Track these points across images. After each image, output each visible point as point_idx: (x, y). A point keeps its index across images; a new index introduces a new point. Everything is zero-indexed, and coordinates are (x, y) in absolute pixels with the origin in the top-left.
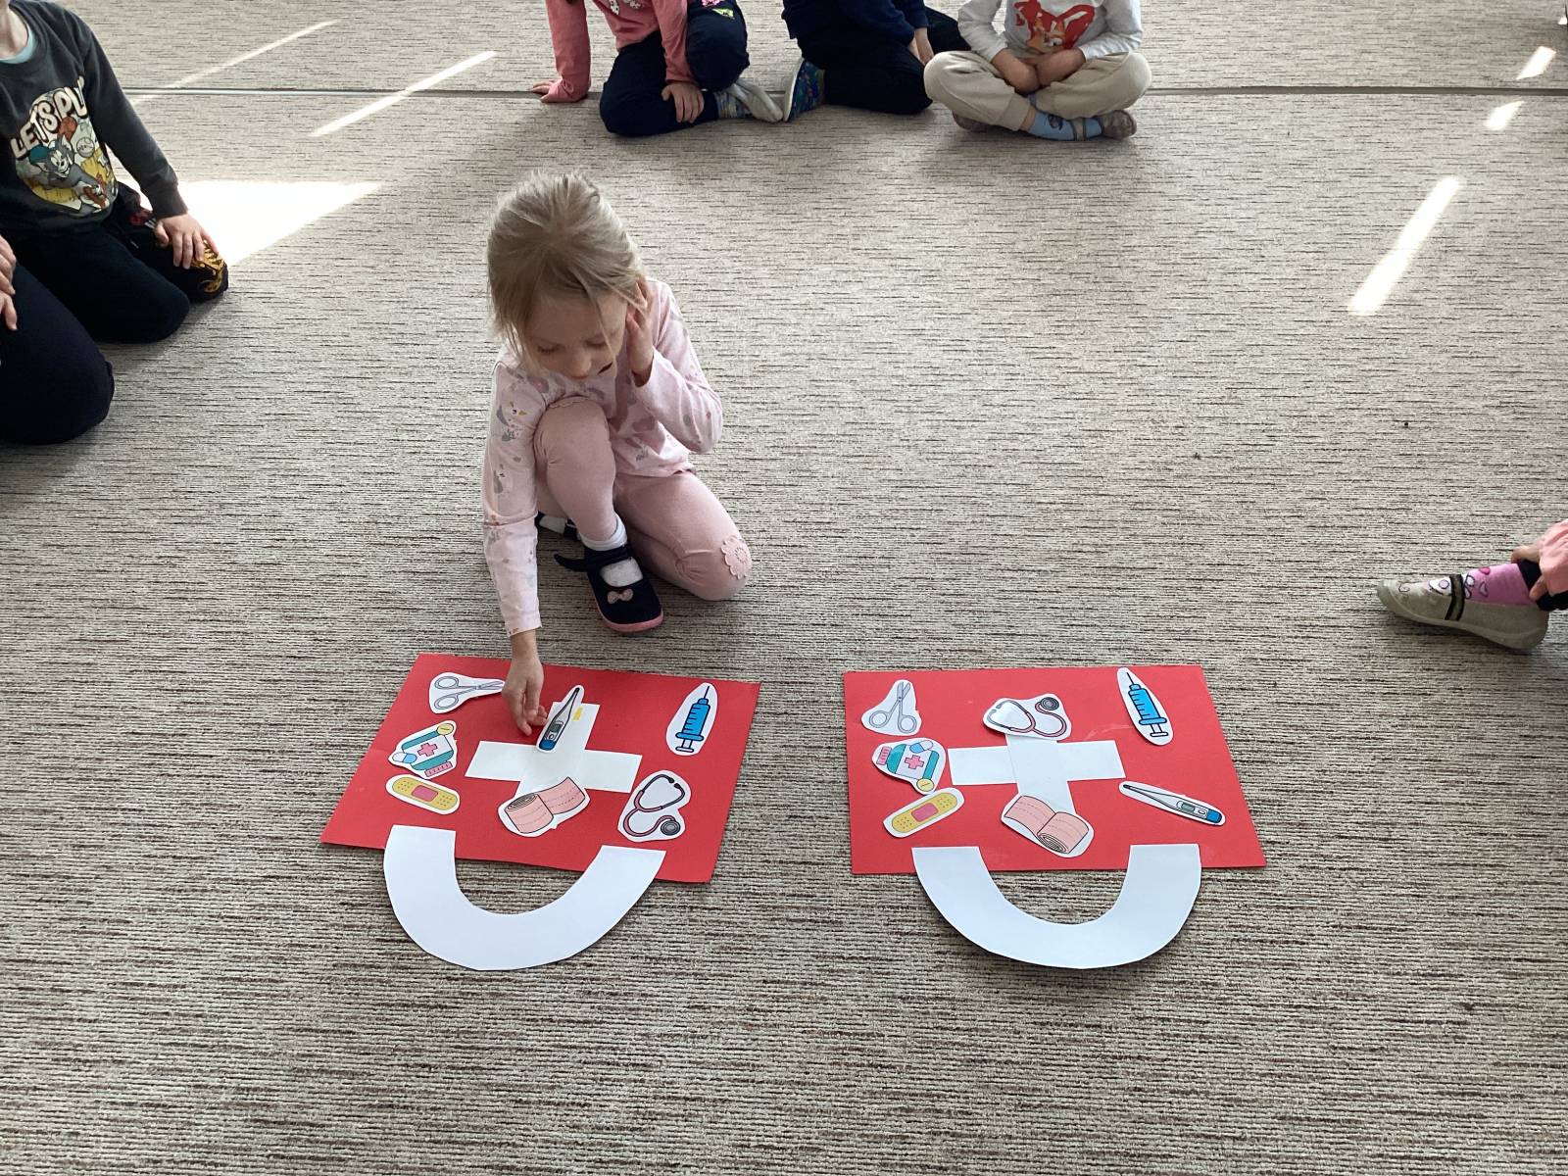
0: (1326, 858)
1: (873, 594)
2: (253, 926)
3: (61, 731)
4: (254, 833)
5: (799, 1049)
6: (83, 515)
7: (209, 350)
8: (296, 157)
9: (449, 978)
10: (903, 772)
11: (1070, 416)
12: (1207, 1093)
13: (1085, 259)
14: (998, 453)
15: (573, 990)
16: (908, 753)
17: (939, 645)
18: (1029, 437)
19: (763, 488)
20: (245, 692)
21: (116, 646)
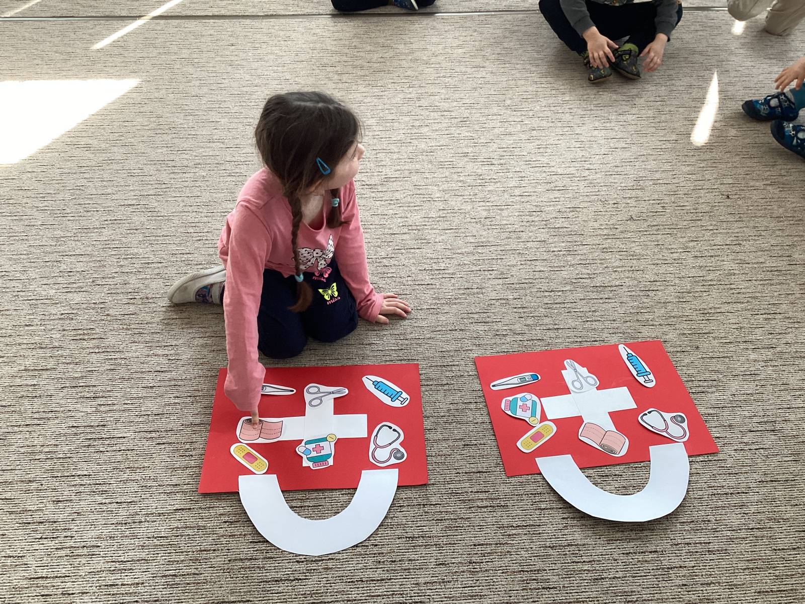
0: (747, 444)
1: (478, 310)
2: (175, 541)
3: (27, 429)
4: (161, 483)
5: (503, 583)
6: (8, 290)
7: (60, 182)
8: (85, 59)
9: (298, 562)
10: (520, 414)
11: (557, 200)
12: (719, 583)
13: (544, 109)
14: (525, 223)
15: (370, 561)
16: (520, 403)
17: (520, 338)
18: (539, 213)
19: (403, 251)
20: (135, 396)
21: (48, 372)
